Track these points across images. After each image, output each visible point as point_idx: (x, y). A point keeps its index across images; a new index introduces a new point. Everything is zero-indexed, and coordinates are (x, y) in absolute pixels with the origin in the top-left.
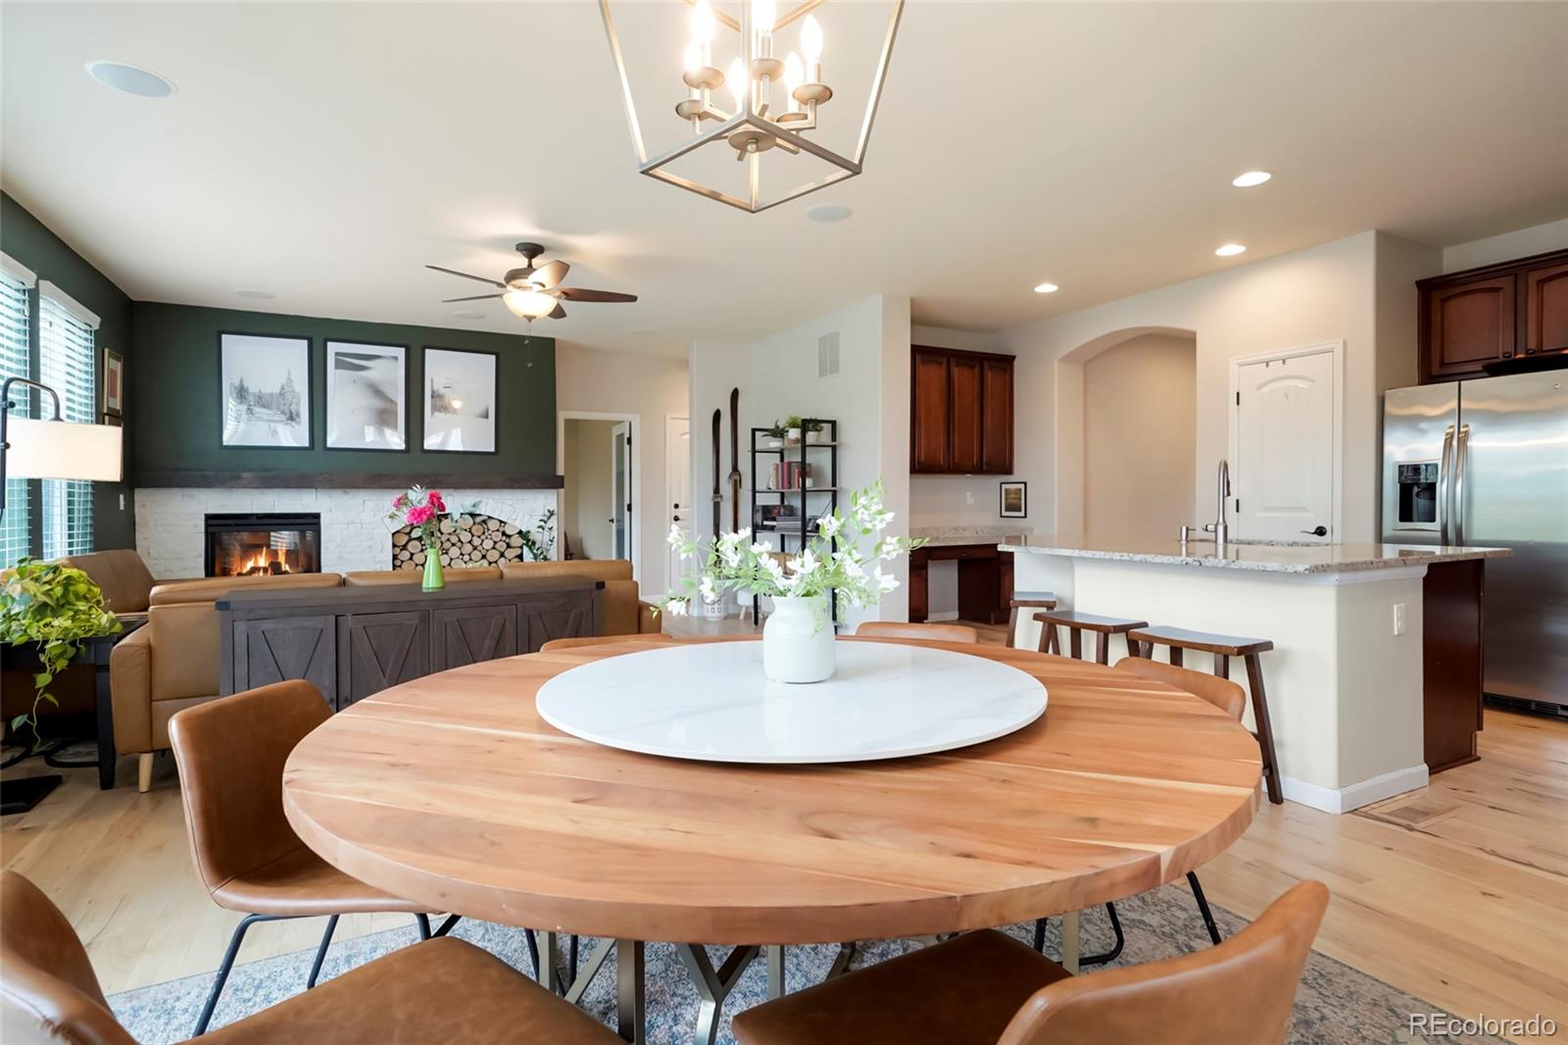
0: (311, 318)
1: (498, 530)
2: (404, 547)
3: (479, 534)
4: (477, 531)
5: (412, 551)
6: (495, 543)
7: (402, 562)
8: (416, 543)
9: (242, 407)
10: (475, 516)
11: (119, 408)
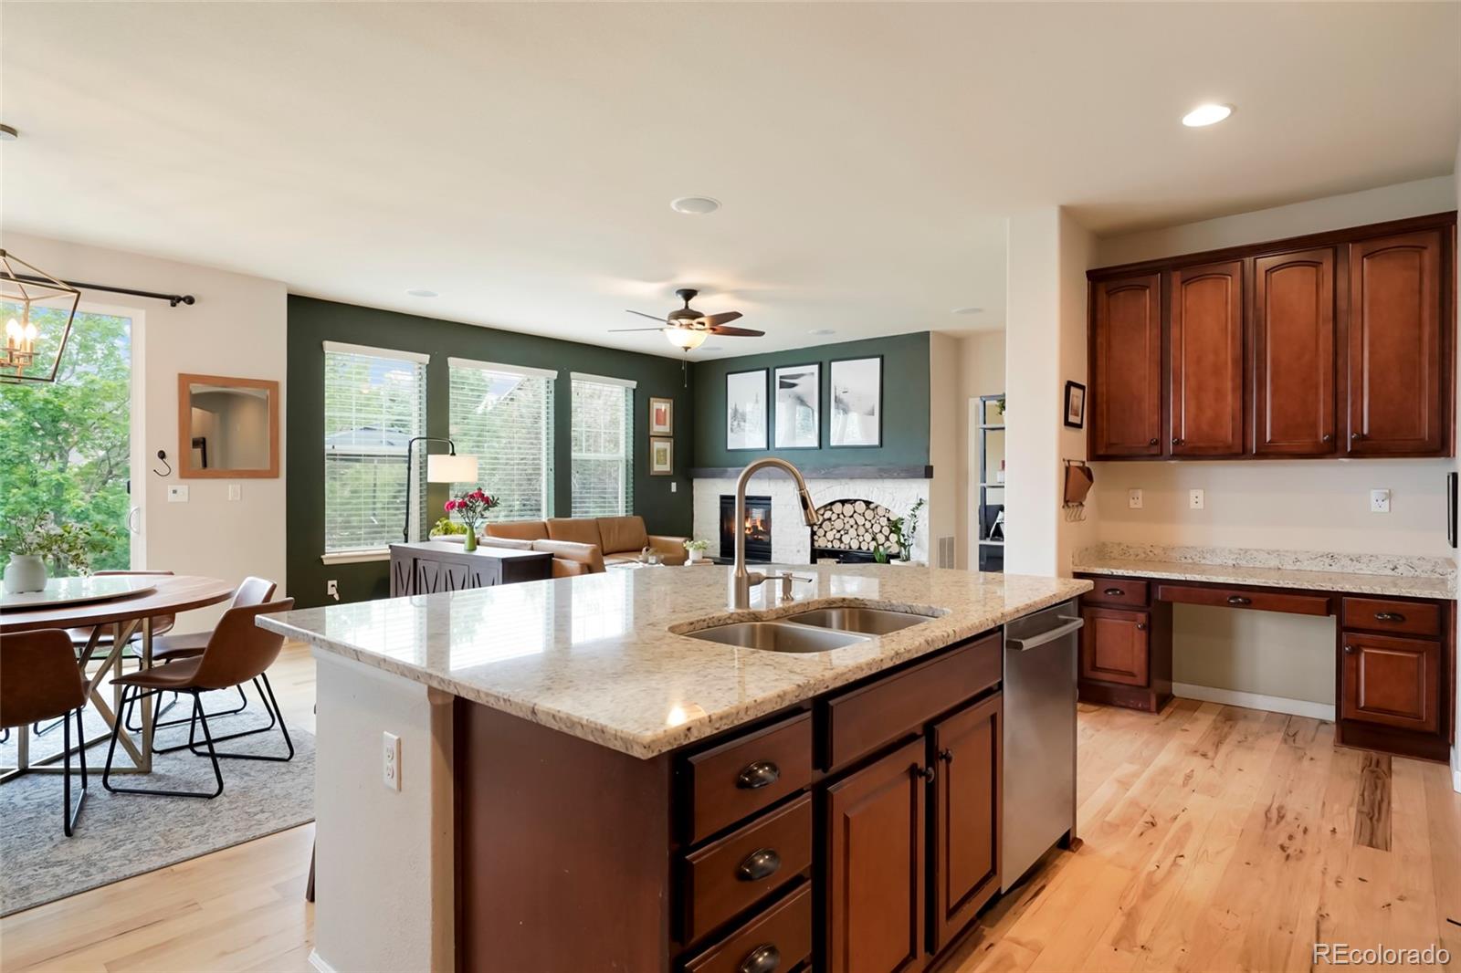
1: (884, 516)
3: (870, 518)
4: (869, 515)
5: (826, 530)
6: (882, 527)
7: (819, 537)
8: (827, 522)
9: (735, 423)
10: (868, 503)
11: (668, 430)
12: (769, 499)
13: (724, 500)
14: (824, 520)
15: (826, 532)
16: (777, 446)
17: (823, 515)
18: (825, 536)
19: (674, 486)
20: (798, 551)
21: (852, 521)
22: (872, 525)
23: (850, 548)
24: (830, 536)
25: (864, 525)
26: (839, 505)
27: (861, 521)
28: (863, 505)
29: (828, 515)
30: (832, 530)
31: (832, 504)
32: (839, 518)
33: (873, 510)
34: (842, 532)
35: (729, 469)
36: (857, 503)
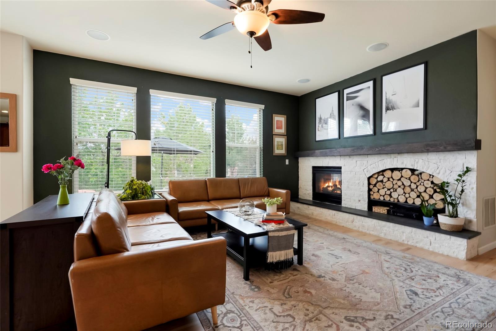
0: (332, 85)
1: (428, 180)
2: (375, 185)
3: (415, 182)
4: (414, 179)
5: (379, 188)
6: (426, 188)
7: (374, 193)
8: (380, 183)
9: (320, 126)
10: (413, 171)
11: (284, 132)
12: (340, 168)
13: (314, 169)
14: (378, 182)
15: (379, 190)
16: (345, 136)
17: (377, 178)
18: (378, 192)
19: (287, 162)
20: (359, 201)
21: (400, 183)
22: (417, 186)
23: (398, 201)
24: (382, 192)
25: (410, 186)
26: (390, 172)
27: (407, 183)
28: (409, 173)
29: (380, 178)
30: (383, 188)
31: (384, 171)
32: (389, 180)
33: (418, 175)
34: (392, 190)
35: (316, 151)
36: (404, 171)
